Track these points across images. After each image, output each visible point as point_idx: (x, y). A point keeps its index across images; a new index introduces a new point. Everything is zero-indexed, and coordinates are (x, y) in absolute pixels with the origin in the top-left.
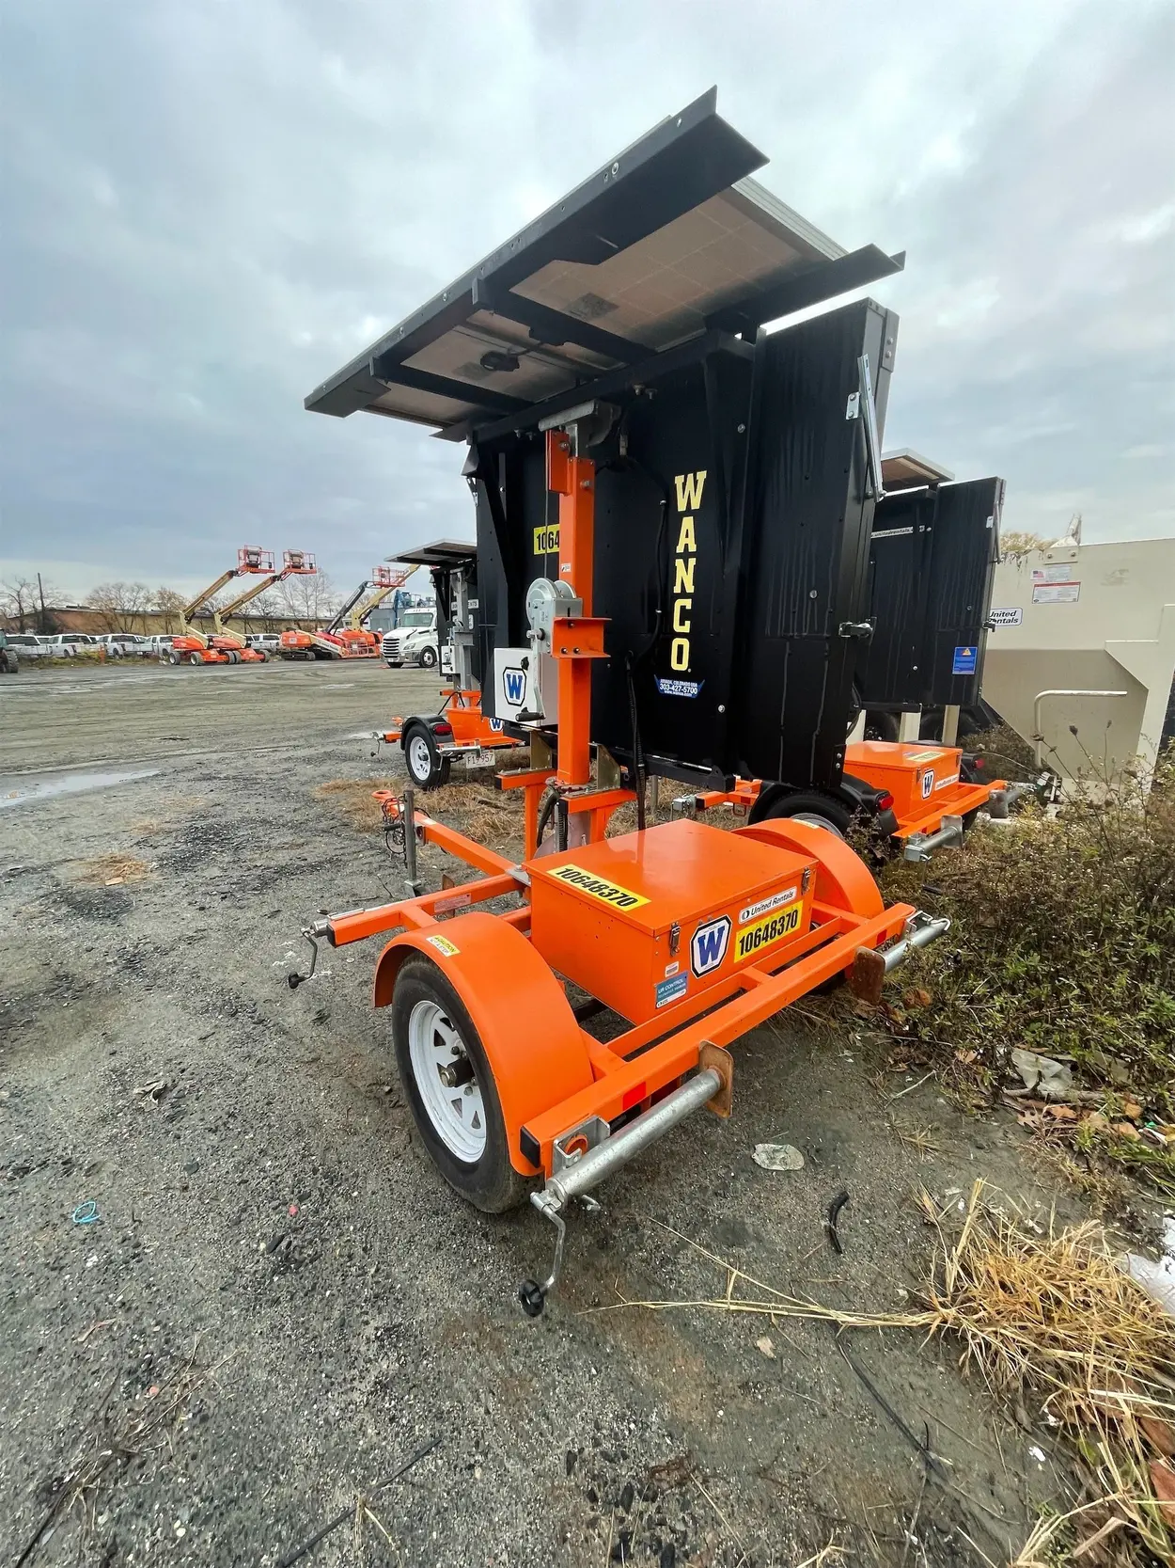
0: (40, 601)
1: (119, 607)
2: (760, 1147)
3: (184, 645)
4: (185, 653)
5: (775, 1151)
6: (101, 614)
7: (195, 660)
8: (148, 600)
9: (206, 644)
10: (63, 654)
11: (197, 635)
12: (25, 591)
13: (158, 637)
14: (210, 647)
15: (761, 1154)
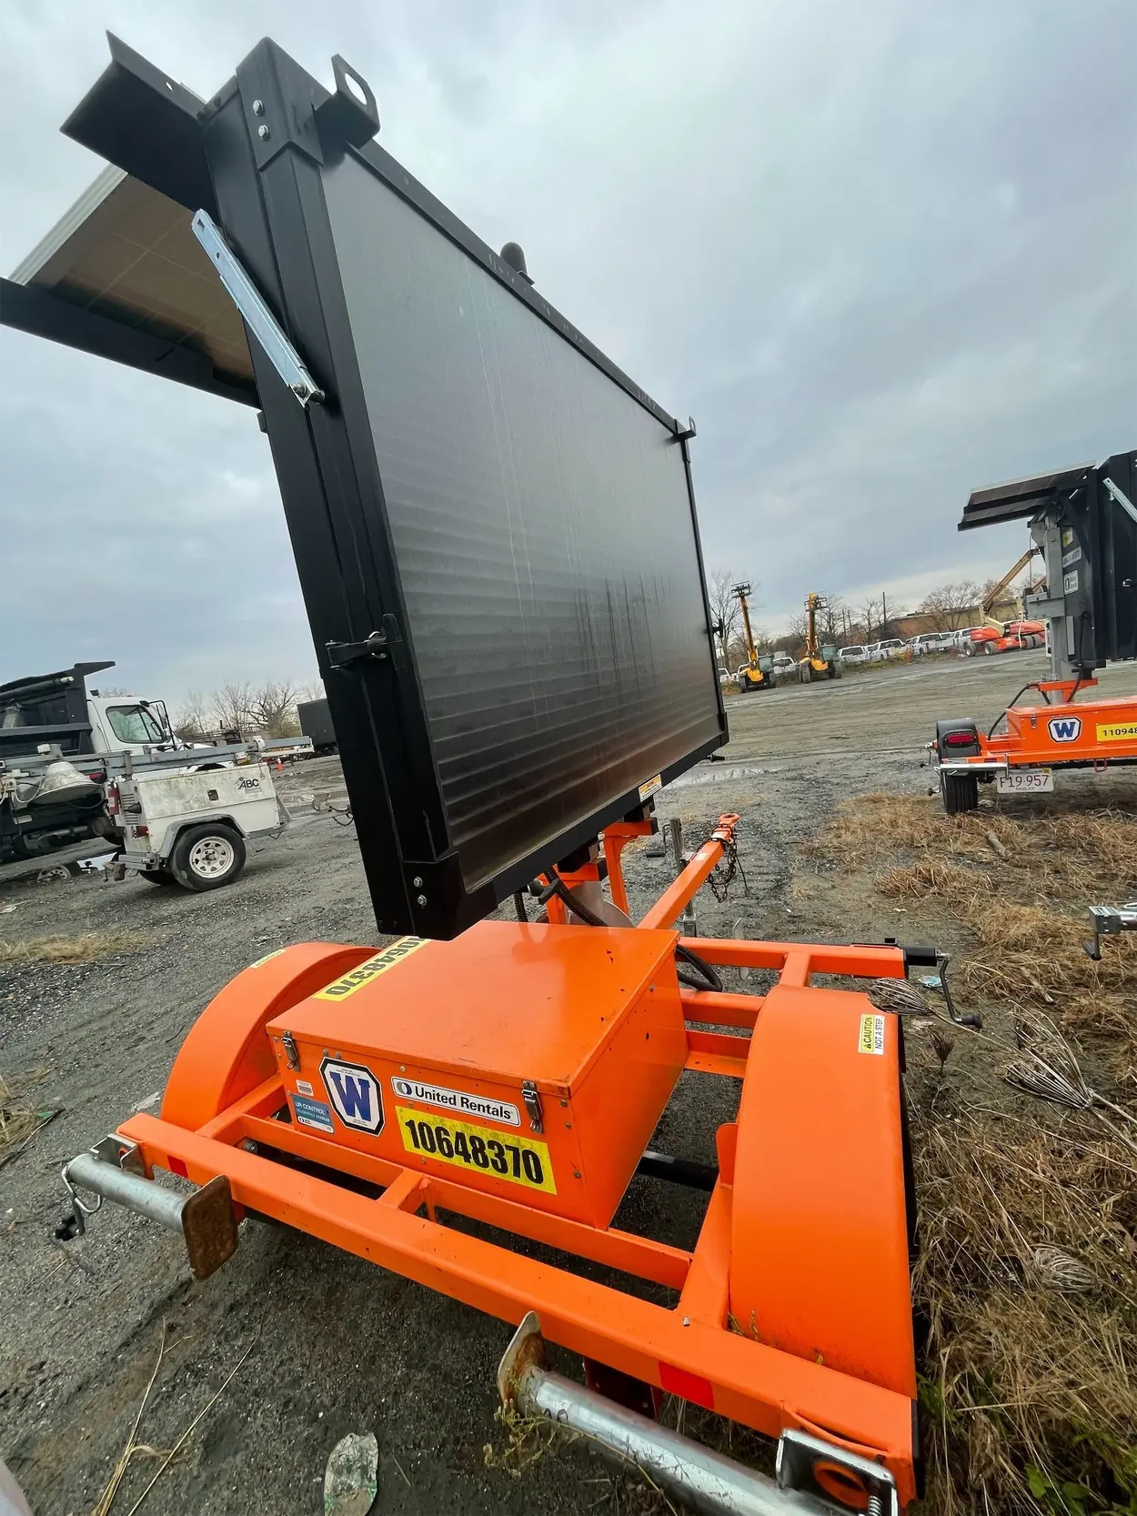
0: (883, 615)
1: (948, 607)
2: (371, 1441)
3: (980, 636)
4: (982, 644)
5: (364, 1470)
6: (932, 617)
7: (989, 649)
8: (974, 595)
9: (1002, 632)
10: (879, 658)
11: (996, 625)
12: (873, 610)
13: (961, 632)
14: (1006, 635)
15: (358, 1448)
